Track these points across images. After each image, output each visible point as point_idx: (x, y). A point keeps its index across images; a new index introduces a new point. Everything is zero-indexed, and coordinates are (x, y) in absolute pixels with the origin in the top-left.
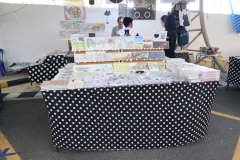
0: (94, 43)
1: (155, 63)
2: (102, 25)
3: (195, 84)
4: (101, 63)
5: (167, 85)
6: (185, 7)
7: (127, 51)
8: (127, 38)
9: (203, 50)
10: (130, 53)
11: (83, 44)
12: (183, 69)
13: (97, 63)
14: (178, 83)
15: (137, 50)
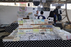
0: (26, 22)
1: (49, 29)
2: (32, 13)
3: (65, 41)
4: (29, 29)
5: (53, 40)
6: (60, 8)
7: (38, 24)
8: (39, 20)
9: (67, 22)
10: (39, 25)
11: (22, 22)
12: (60, 34)
13: (27, 29)
14: (58, 40)
15: (42, 24)
